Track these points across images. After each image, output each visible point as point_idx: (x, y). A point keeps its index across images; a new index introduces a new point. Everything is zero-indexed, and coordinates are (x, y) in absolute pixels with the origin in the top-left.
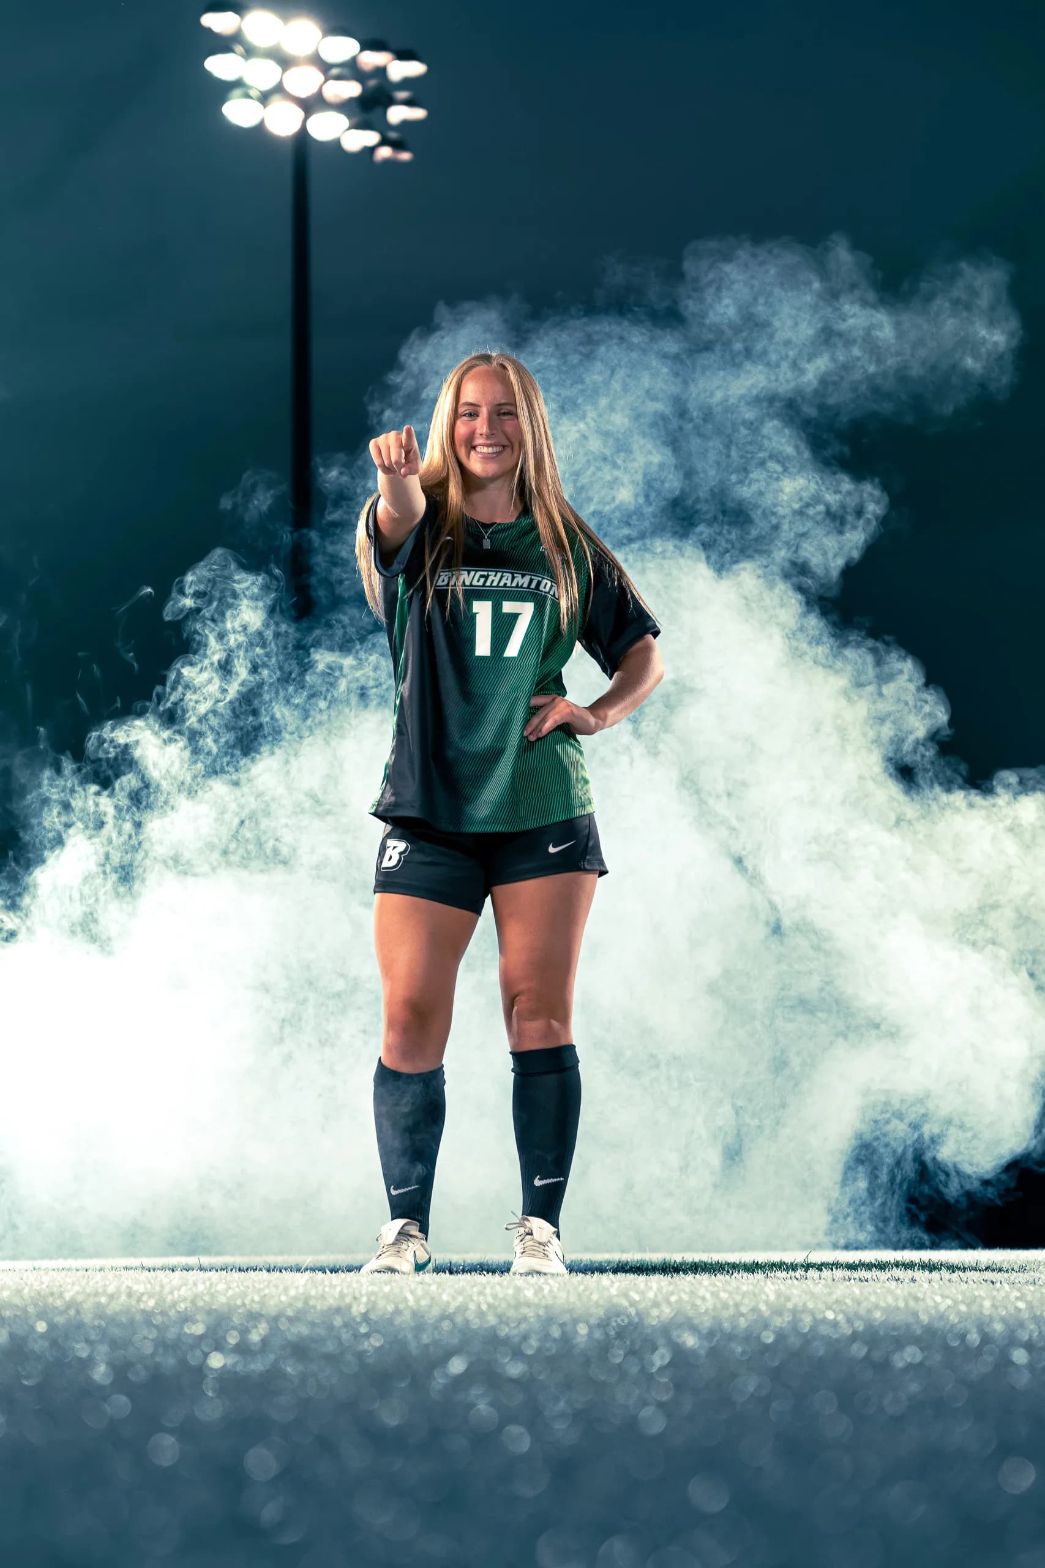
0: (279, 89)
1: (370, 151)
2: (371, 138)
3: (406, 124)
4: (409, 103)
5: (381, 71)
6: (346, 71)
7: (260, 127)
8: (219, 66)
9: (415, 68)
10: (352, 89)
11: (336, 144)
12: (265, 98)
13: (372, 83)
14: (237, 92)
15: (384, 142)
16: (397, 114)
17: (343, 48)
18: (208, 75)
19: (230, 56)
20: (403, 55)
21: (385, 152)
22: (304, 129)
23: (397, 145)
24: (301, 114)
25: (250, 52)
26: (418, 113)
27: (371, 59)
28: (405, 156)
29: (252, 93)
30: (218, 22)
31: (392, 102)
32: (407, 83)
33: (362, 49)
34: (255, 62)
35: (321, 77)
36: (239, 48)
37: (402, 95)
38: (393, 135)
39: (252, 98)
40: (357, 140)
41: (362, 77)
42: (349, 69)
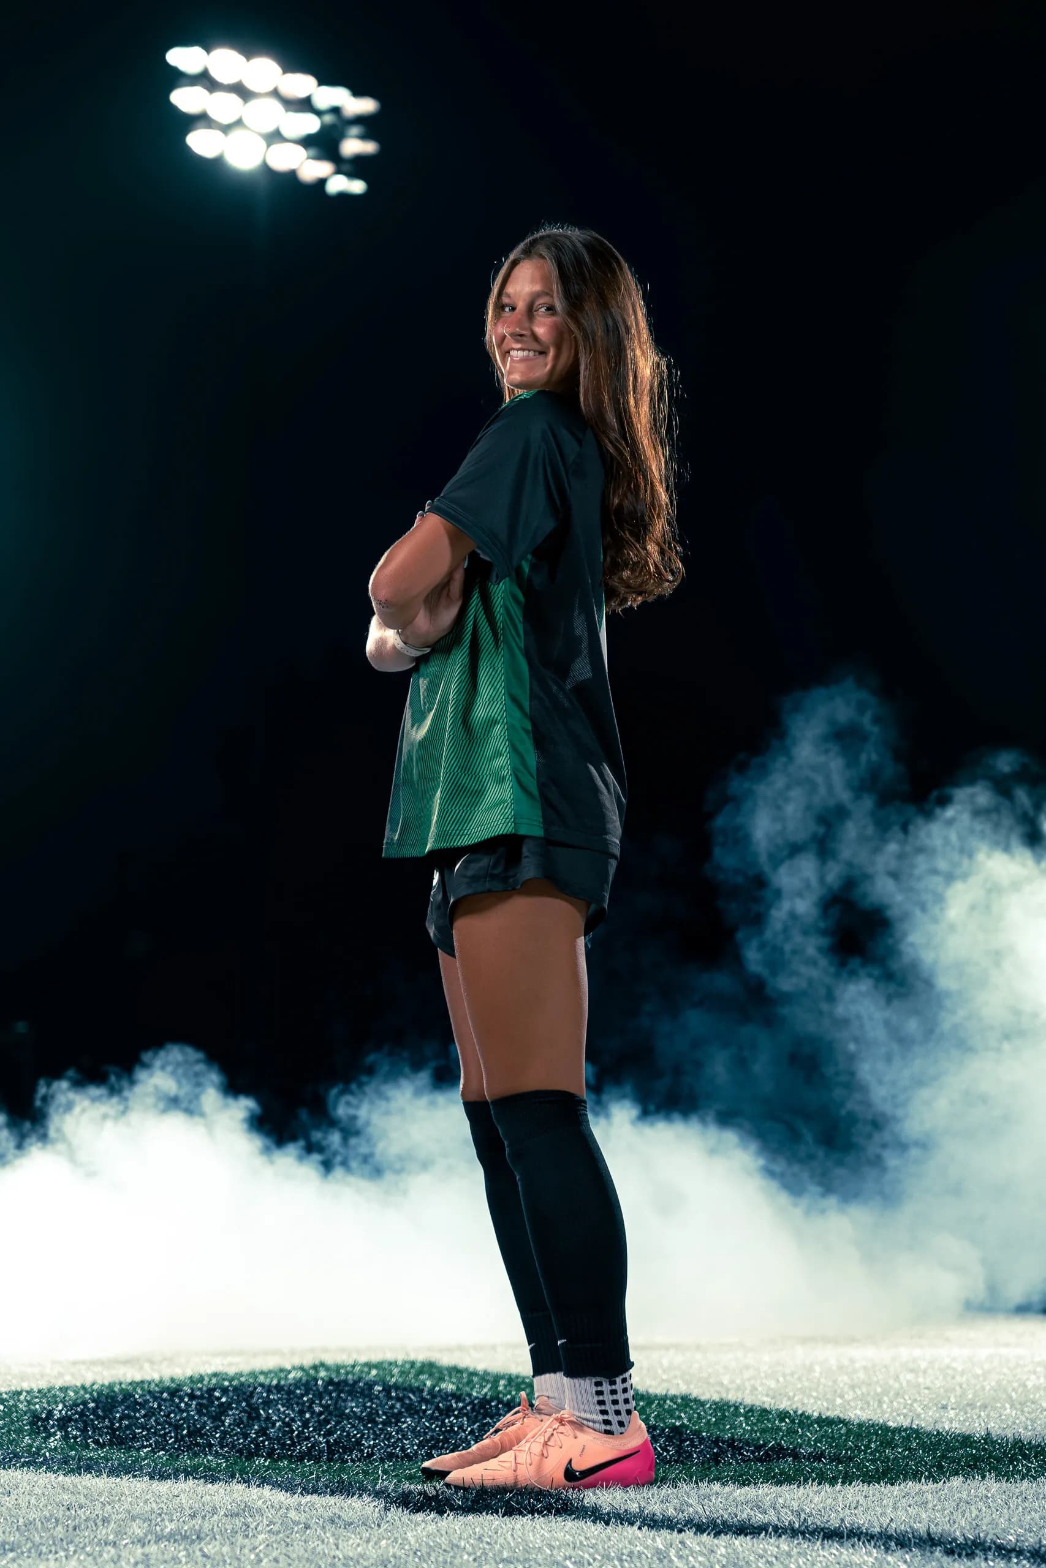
0: (239, 123)
1: (322, 182)
2: (326, 168)
3: (357, 158)
4: (360, 138)
5: (336, 110)
6: (302, 106)
8: (185, 99)
9: (366, 106)
10: (311, 124)
11: (294, 174)
12: (226, 129)
13: (328, 119)
14: (200, 124)
15: (338, 172)
16: (349, 148)
17: (302, 84)
18: (173, 108)
19: (195, 90)
20: (357, 92)
21: (338, 184)
22: (265, 162)
23: (351, 175)
24: (264, 144)
25: (216, 87)
26: (368, 147)
27: (327, 96)
28: (357, 187)
29: (216, 124)
30: (182, 58)
31: (345, 136)
32: (359, 120)
33: (318, 87)
34: (220, 95)
35: (280, 112)
36: (204, 83)
37: (355, 130)
38: (346, 167)
39: (215, 129)
40: (312, 169)
41: (319, 113)
42: (306, 105)
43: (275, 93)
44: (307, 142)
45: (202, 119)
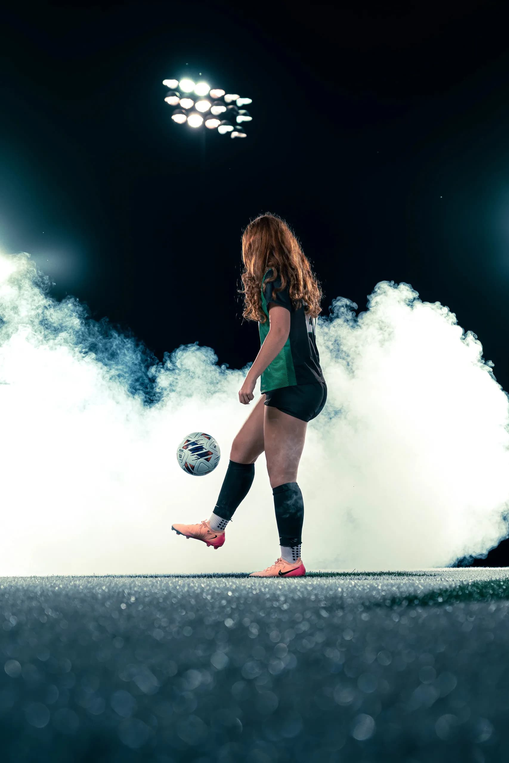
0: (193, 110)
1: (229, 133)
2: (230, 128)
3: (243, 123)
4: (244, 115)
5: (234, 103)
6: (219, 102)
7: (185, 124)
8: (171, 100)
9: (248, 101)
10: (222, 109)
11: (216, 129)
12: (188, 112)
13: (231, 107)
14: (177, 110)
15: (235, 130)
16: (240, 119)
17: (219, 93)
18: (166, 103)
19: (175, 97)
20: (242, 96)
21: (235, 134)
22: (204, 126)
23: (240, 131)
24: (202, 119)
25: (182, 96)
26: (249, 119)
27: (229, 98)
28: (244, 135)
29: (184, 111)
30: (170, 83)
31: (238, 114)
32: (244, 107)
33: (226, 94)
34: (183, 99)
35: (210, 105)
36: (178, 94)
37: (242, 111)
38: (239, 127)
39: (183, 113)
40: (224, 129)
41: (226, 104)
42: (221, 101)
43: (209, 98)
44: (221, 117)
45: (178, 109)
